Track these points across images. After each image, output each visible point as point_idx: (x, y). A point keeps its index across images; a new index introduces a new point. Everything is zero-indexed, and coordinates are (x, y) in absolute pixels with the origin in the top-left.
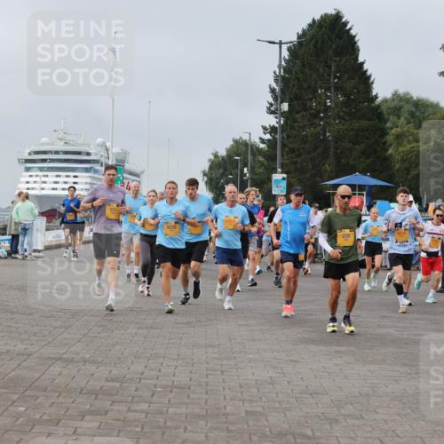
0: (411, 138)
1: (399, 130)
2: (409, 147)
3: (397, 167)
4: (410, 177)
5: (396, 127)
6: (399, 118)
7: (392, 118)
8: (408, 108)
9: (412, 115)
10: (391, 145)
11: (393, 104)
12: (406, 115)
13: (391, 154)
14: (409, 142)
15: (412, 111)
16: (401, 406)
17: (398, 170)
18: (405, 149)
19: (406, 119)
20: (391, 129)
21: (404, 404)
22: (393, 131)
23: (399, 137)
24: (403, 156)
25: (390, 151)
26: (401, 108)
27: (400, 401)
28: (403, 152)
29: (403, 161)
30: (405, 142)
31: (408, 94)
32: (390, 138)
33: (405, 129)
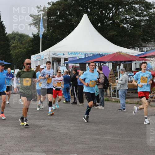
0: (18, 47)
1: (14, 45)
2: (18, 50)
3: (13, 58)
4: (18, 61)
5: (13, 43)
6: (14, 41)
7: (12, 41)
8: (17, 37)
9: (19, 39)
10: (11, 50)
11: (12, 36)
12: (17, 39)
13: (11, 53)
14: (18, 49)
15: (19, 38)
16: (15, 141)
17: (14, 59)
18: (16, 51)
19: (17, 41)
20: (12, 44)
21: (16, 140)
22: (13, 45)
23: (14, 47)
24: (15, 54)
25: (11, 52)
26: (15, 37)
27: (15, 139)
28: (16, 52)
29: (16, 55)
30: (16, 49)
31: (18, 32)
32: (11, 48)
33: (17, 44)
